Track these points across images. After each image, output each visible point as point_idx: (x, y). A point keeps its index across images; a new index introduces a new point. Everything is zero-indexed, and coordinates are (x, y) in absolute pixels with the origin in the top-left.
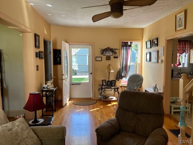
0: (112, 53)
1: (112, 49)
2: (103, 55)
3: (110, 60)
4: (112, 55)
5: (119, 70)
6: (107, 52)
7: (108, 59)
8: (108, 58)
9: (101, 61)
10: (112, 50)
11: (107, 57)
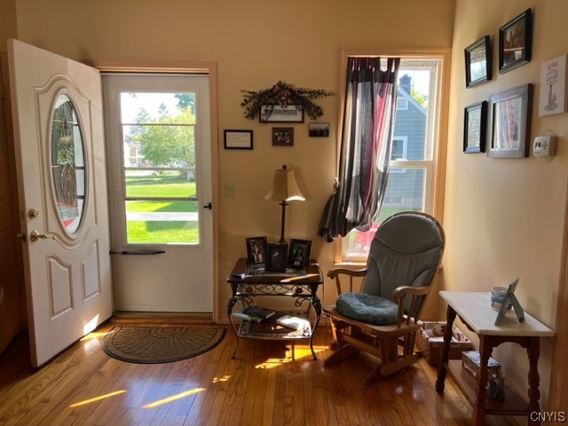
0: (300, 114)
1: (300, 91)
2: (256, 120)
3: (291, 144)
4: (302, 122)
5: (332, 191)
6: (278, 108)
7: (283, 143)
8: (283, 137)
9: (251, 148)
10: (301, 100)
11: (275, 130)
